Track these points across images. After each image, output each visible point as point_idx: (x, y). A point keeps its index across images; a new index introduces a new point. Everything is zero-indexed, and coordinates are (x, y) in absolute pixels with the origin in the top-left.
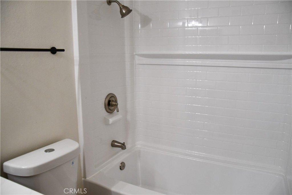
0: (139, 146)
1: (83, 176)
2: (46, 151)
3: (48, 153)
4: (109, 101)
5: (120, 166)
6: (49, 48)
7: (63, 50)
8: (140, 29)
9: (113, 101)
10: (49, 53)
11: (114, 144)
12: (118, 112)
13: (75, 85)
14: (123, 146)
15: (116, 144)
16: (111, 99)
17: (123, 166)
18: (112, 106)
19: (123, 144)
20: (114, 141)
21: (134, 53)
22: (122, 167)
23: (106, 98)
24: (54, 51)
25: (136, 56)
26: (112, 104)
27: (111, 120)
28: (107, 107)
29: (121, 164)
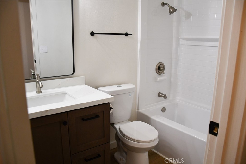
0: (177, 100)
1: (137, 109)
2: (117, 86)
3: (118, 87)
4: (159, 67)
5: (162, 110)
6: (125, 33)
7: (132, 34)
8: (184, 21)
9: (161, 67)
10: (124, 35)
11: (160, 95)
12: (164, 74)
13: (137, 54)
14: (165, 96)
15: (161, 95)
16: (160, 66)
17: (164, 110)
18: (161, 70)
19: (165, 95)
20: (160, 93)
21: (179, 38)
22: (163, 110)
23: (157, 65)
24: (127, 34)
25: (181, 40)
26: (160, 69)
27: (159, 79)
28: (157, 70)
29: (163, 108)
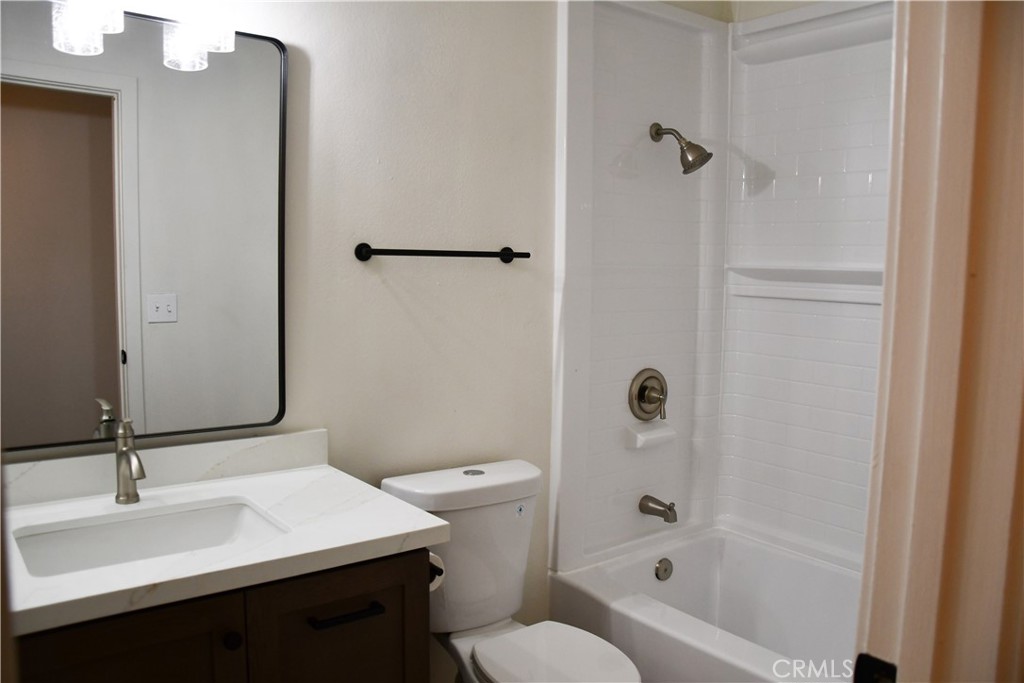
0: (723, 528)
1: (549, 566)
2: (466, 473)
3: (469, 477)
4: (642, 390)
5: (657, 569)
6: (497, 249)
7: (527, 255)
8: (743, 198)
9: (653, 389)
10: (497, 260)
11: (647, 506)
12: (664, 418)
13: (551, 336)
14: (668, 513)
15: (651, 505)
16: (649, 384)
17: (666, 570)
18: (650, 403)
19: (671, 508)
20: (647, 498)
21: (726, 266)
22: (663, 570)
23: (634, 380)
24: (507, 255)
25: (732, 274)
26: (649, 397)
27: (641, 439)
28: (635, 402)
29: (660, 562)
